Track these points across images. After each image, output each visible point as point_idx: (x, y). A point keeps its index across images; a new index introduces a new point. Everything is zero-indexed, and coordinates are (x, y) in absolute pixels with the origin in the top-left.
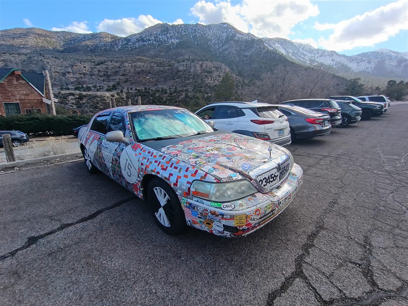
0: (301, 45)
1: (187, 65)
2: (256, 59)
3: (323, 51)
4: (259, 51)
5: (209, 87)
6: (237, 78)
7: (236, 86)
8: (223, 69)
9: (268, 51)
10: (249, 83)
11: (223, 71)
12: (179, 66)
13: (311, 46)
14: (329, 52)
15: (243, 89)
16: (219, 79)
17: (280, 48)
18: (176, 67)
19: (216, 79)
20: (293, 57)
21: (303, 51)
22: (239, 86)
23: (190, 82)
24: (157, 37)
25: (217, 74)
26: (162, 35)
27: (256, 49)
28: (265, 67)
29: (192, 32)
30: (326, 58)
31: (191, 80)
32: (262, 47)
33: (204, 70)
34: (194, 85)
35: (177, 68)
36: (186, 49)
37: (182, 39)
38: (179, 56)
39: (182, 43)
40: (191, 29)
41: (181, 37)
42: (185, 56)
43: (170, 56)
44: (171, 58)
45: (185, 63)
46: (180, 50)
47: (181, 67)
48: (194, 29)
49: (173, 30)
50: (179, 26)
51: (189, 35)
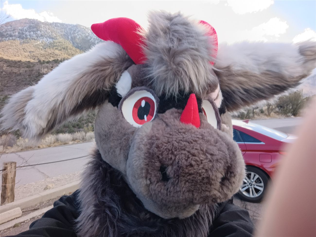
12: (41, 68)
18: (38, 69)
24: (23, 34)
26: (30, 32)
29: (70, 33)
35: (39, 70)
36: (61, 50)
37: (57, 39)
38: (50, 58)
39: (56, 43)
40: (69, 29)
41: (56, 36)
42: (58, 58)
43: (37, 57)
44: (38, 59)
45: (49, 65)
46: (52, 51)
47: (44, 70)
48: (73, 29)
49: (46, 28)
50: (54, 24)
51: (66, 36)
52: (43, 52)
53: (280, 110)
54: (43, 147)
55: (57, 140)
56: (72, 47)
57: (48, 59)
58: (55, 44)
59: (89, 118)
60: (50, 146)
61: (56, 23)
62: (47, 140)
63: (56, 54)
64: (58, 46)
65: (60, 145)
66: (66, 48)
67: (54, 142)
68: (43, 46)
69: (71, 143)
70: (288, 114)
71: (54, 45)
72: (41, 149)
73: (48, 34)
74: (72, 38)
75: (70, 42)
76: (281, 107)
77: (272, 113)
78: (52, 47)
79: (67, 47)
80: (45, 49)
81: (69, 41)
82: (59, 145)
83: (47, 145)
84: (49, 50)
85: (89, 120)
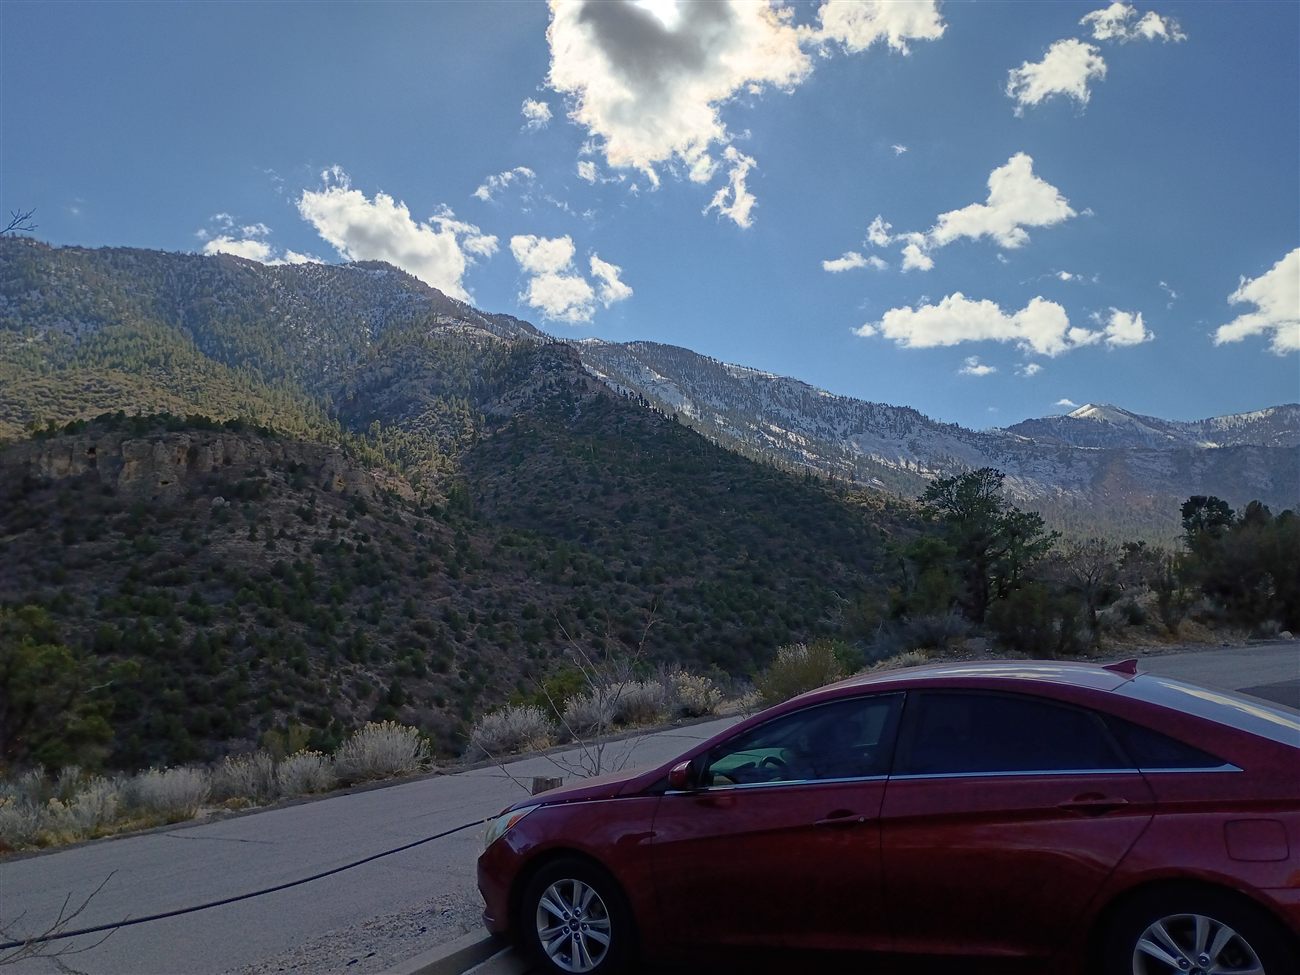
0: (760, 378)
1: (99, 451)
2: (547, 434)
3: (861, 408)
4: (558, 396)
5: (232, 581)
6: (419, 527)
7: (413, 574)
8: (336, 478)
9: (601, 399)
10: (497, 550)
11: (337, 487)
12: (40, 456)
13: (808, 387)
14: (889, 413)
15: (457, 587)
16: (304, 533)
17: (665, 389)
18: (21, 460)
19: (282, 534)
20: (733, 432)
21: (773, 407)
22: (435, 569)
23: (98, 552)
25: (292, 505)
27: (543, 389)
28: (592, 471)
29: (184, 295)
30: (883, 437)
31: (111, 541)
32: (573, 381)
33: (212, 482)
34: (128, 569)
35: (28, 464)
36: (137, 370)
37: (119, 322)
38: (83, 409)
39: (116, 340)
40: (179, 276)
41: (117, 309)
42: (125, 405)
43: (22, 406)
44: (26, 415)
45: (80, 439)
46: (97, 376)
47: (50, 464)
48: (199, 276)
49: (69, 275)
50: (110, 255)
51: (164, 305)
52: (48, 383)
53: (1219, 604)
54: (64, 840)
55: (132, 803)
56: (190, 356)
57: (74, 414)
58: (112, 342)
59: (276, 682)
60: (95, 837)
61: (116, 251)
62: (84, 808)
63: (112, 391)
64: (125, 353)
65: (152, 827)
66: (163, 360)
67: (119, 814)
68: (51, 358)
69: (201, 813)
70: (1263, 626)
71: (106, 348)
72: (57, 850)
73: (79, 300)
74: (190, 312)
75: (181, 331)
76: (1225, 591)
77: (1186, 624)
78: (97, 358)
79: (167, 356)
80: (62, 367)
81: (176, 330)
82: (146, 826)
83: (85, 830)
84: (79, 370)
85: (272, 694)
